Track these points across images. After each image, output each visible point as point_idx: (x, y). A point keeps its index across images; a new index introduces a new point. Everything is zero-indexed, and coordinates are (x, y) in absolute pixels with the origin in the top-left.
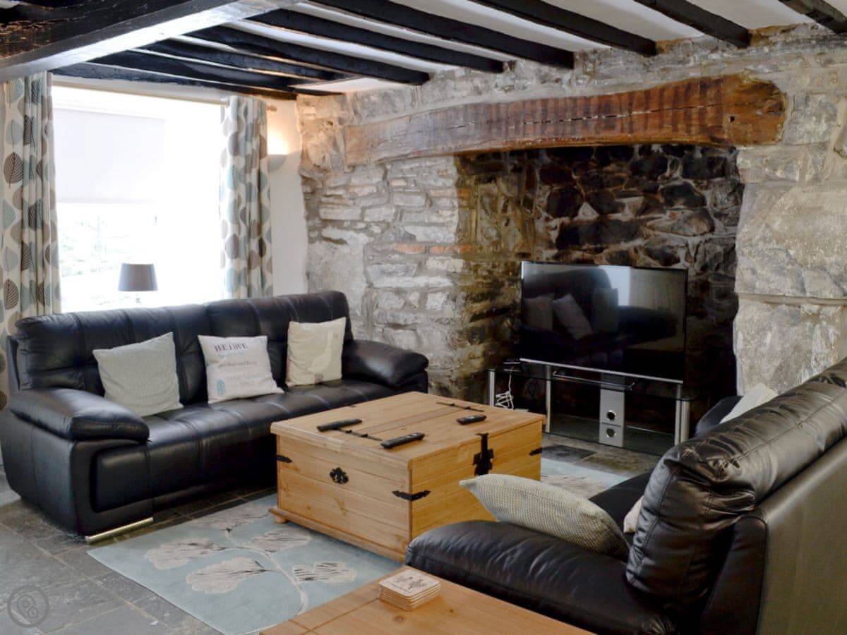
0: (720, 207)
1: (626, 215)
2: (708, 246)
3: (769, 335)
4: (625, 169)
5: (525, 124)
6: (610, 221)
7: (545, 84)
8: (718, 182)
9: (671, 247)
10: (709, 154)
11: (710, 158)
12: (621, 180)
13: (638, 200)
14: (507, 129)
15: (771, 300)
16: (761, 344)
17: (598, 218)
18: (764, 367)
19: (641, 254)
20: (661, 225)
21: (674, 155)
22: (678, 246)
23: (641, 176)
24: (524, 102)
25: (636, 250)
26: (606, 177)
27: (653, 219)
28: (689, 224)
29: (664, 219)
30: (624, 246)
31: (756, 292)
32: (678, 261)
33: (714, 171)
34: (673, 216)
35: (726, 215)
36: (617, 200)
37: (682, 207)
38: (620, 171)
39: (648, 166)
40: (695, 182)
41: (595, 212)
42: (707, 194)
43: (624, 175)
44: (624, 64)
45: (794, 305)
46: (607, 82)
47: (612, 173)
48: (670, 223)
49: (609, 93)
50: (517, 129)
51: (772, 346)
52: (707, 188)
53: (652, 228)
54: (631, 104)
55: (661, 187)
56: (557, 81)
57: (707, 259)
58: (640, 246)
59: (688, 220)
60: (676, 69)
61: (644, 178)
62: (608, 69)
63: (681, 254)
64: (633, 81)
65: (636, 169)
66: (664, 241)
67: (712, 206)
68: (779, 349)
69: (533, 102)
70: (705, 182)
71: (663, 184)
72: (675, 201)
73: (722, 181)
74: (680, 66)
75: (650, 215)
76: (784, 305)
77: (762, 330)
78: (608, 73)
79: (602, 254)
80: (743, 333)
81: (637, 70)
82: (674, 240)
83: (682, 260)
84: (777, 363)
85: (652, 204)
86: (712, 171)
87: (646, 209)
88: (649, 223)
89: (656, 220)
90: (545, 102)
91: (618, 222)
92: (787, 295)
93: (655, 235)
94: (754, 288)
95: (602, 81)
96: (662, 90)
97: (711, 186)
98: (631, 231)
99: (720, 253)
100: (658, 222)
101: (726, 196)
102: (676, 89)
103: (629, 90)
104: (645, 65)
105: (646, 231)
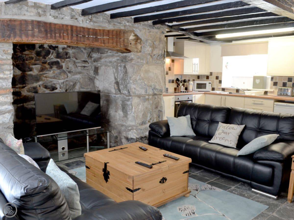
0: (70, 69)
1: (35, 72)
2: (67, 83)
3: (140, 106)
4: (33, 53)
5: (63, 34)
6: (27, 75)
7: (72, 19)
8: (68, 60)
9: (54, 84)
10: (65, 50)
11: (65, 52)
12: (32, 58)
13: (39, 66)
14: (55, 35)
15: (139, 96)
16: (139, 109)
17: (22, 74)
18: (140, 115)
19: (42, 87)
20: (49, 76)
21: (53, 50)
22: (57, 83)
23: (40, 57)
24: (63, 25)
25: (40, 86)
26: (25, 56)
27: (46, 74)
28: (61, 75)
29: (50, 73)
30: (35, 85)
31: (136, 94)
32: (57, 89)
33: (68, 56)
34: (54, 73)
35: (72, 72)
36: (31, 66)
37: (56, 69)
38: (32, 54)
39: (43, 53)
40: (61, 60)
41: (19, 71)
42: (64, 64)
43: (33, 56)
44: (102, 19)
45: (144, 97)
46: (96, 24)
47: (27, 55)
48: (53, 75)
49: (96, 28)
50: (60, 37)
51: (141, 109)
52: (64, 62)
53: (46, 77)
54: (103, 34)
55: (48, 61)
56: (76, 19)
57: (68, 87)
58: (41, 84)
59: (60, 74)
60: (117, 25)
61: (41, 58)
62: (96, 19)
63: (58, 86)
64: (105, 26)
65: (38, 54)
66: (51, 82)
67: (66, 69)
68: (142, 109)
69: (67, 26)
70: (63, 60)
71: (48, 60)
72: (53, 67)
73: (69, 60)
74: (119, 24)
75: (44, 72)
76: (142, 97)
77: (138, 105)
78: (96, 21)
79: (24, 89)
80: (134, 107)
81: (106, 22)
82: (55, 81)
83: (59, 88)
84: (142, 113)
85: (44, 68)
86: (67, 57)
87: (42, 70)
88: (45, 75)
89: (48, 74)
90: (72, 27)
91: (31, 75)
92: (143, 94)
93: (47, 80)
94: (136, 93)
95: (94, 23)
96: (113, 31)
97: (65, 61)
98: (37, 79)
99: (71, 85)
100: (48, 75)
101: (72, 65)
102: (117, 31)
103: (103, 29)
104: (109, 21)
105: (43, 78)
